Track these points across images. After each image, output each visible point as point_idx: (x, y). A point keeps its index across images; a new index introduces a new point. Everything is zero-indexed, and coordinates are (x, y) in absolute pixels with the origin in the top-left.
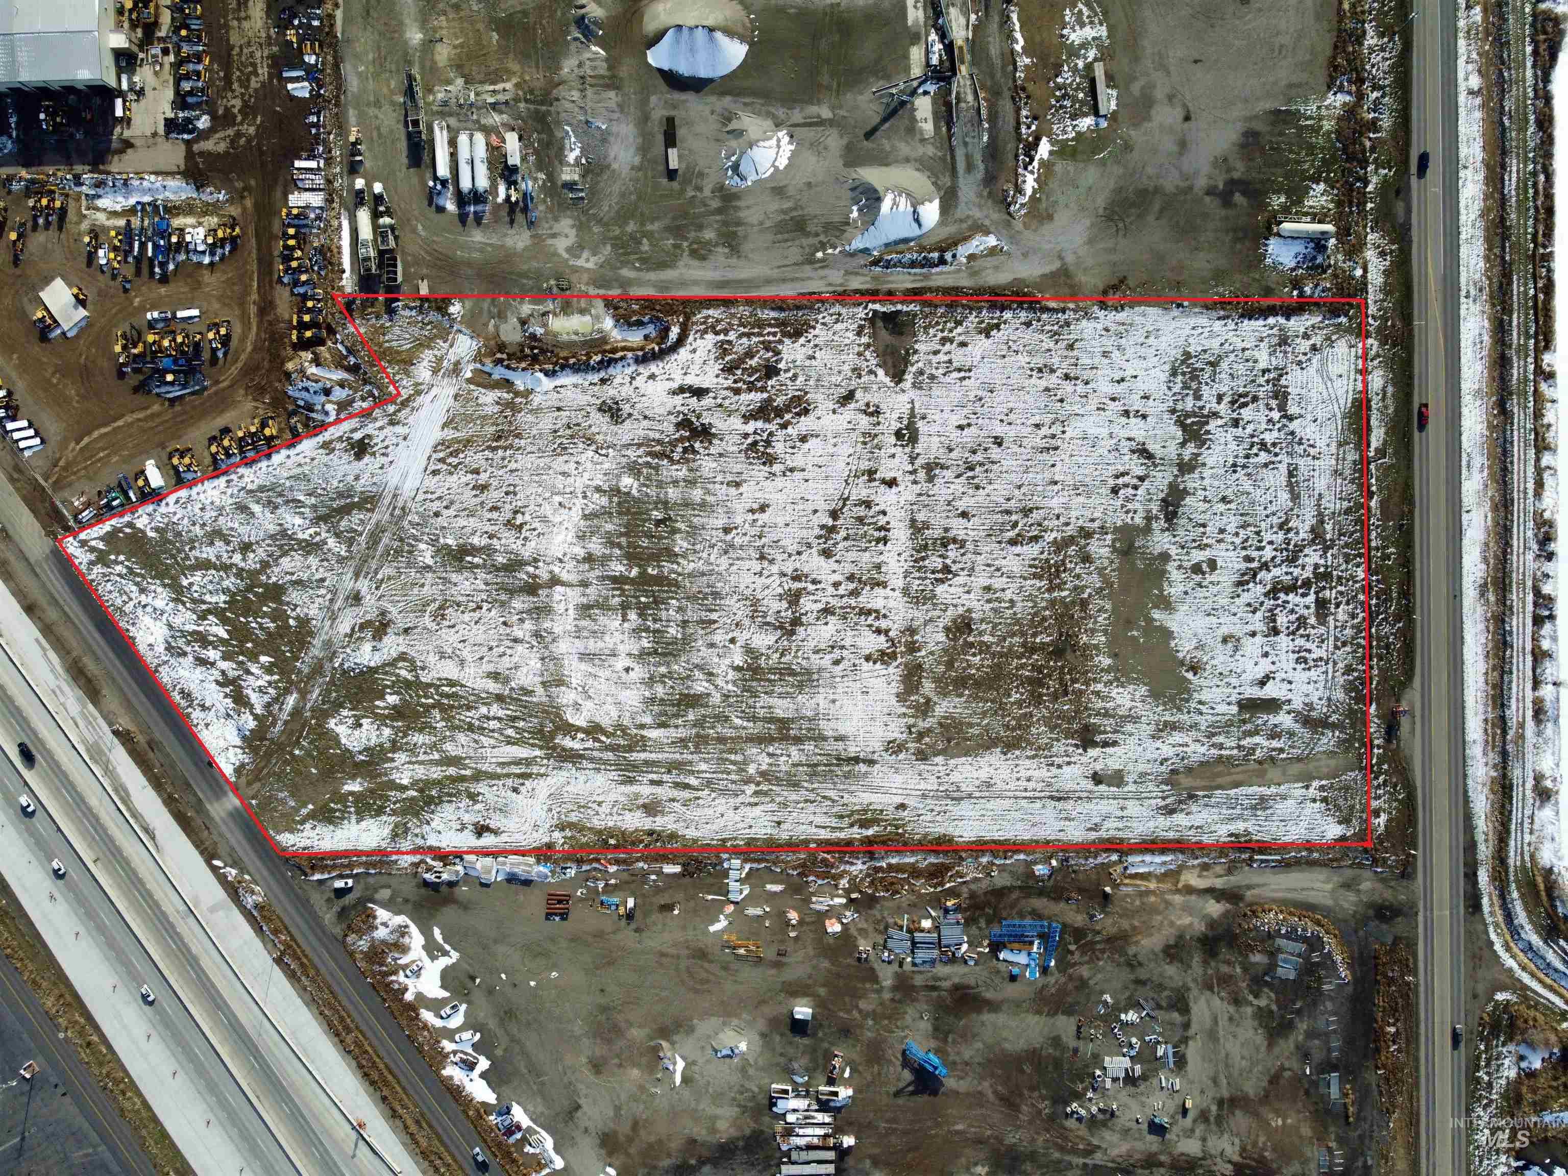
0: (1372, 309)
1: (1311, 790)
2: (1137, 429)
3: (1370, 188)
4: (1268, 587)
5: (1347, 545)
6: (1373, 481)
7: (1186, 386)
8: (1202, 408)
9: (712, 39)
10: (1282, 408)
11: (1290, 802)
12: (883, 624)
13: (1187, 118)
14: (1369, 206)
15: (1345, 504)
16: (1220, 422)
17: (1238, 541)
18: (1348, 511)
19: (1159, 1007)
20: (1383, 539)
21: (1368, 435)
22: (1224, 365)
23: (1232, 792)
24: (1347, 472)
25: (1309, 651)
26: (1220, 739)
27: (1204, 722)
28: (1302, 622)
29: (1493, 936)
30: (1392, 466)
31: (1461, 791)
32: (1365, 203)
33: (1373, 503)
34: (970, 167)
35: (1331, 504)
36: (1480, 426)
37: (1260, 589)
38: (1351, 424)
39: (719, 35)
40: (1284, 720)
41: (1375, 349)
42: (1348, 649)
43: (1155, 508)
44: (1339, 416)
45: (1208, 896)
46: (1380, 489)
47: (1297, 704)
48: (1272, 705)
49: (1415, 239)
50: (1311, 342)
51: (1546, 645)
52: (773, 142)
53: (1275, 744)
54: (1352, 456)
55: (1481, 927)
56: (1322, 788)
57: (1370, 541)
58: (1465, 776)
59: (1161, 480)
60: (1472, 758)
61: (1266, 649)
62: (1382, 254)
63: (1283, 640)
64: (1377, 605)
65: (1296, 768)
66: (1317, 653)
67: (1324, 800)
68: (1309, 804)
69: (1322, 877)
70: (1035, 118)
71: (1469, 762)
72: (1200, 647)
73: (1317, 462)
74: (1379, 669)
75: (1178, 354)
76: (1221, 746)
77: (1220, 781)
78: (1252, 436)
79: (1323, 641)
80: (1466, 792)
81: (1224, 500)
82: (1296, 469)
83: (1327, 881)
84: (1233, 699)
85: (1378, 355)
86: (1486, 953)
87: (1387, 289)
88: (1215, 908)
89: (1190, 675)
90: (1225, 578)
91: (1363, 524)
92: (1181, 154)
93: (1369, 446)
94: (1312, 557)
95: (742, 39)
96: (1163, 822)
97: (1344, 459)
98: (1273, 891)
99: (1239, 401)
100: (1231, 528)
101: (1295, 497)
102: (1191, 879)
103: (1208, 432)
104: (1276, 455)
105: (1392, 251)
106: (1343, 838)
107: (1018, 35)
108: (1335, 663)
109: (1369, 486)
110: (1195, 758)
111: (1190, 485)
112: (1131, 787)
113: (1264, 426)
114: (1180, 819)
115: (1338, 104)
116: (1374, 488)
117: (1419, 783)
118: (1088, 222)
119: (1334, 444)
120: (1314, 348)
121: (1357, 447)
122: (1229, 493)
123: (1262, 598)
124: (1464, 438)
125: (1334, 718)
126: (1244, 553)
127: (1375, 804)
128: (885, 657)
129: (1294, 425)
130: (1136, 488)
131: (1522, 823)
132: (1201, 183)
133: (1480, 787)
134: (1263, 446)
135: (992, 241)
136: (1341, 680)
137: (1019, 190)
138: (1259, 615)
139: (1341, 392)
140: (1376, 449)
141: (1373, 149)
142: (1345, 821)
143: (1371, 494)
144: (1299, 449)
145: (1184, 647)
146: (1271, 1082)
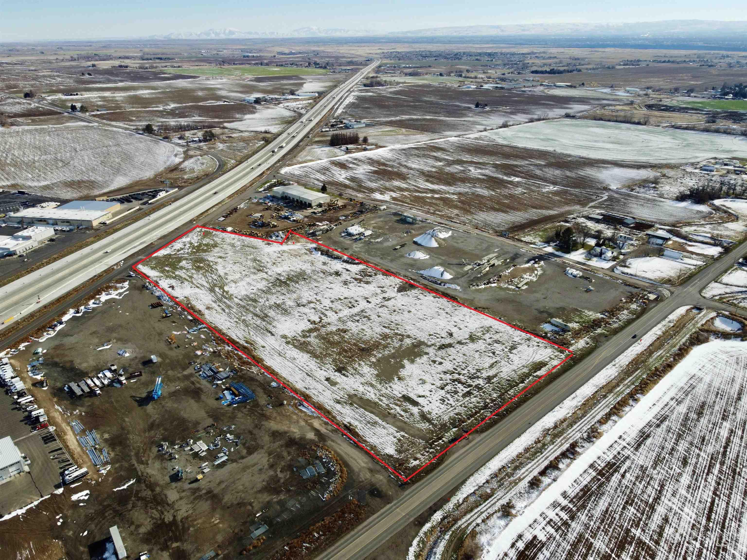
0: (570, 350)
1: (398, 434)
2: (454, 330)
3: (596, 332)
4: (454, 378)
5: (497, 387)
6: (527, 380)
7: (482, 331)
8: (482, 337)
10: (510, 350)
11: (386, 431)
13: (545, 298)
14: (592, 334)
15: (509, 378)
16: (484, 342)
17: (457, 364)
20: (516, 394)
21: (537, 370)
22: (501, 334)
23: (367, 413)
24: (519, 373)
25: (448, 400)
26: (384, 399)
27: (385, 391)
28: (456, 392)
29: (415, 542)
30: (540, 382)
31: (464, 478)
33: (521, 385)
34: (469, 277)
35: (504, 376)
37: (451, 377)
38: (533, 364)
40: (415, 410)
41: (562, 357)
42: (466, 409)
43: (438, 344)
44: (530, 361)
45: (313, 431)
46: (528, 383)
47: (425, 410)
48: (415, 404)
49: (603, 346)
50: (538, 344)
52: (424, 255)
53: (403, 413)
54: (526, 370)
55: (413, 533)
56: (403, 436)
57: (508, 391)
58: (472, 475)
59: (448, 341)
60: (482, 472)
61: (433, 390)
62: (586, 343)
63: (443, 393)
64: (492, 406)
65: (400, 424)
66: (451, 402)
67: (399, 440)
68: (391, 437)
69: (365, 460)
70: (498, 280)
71: (479, 472)
72: (409, 376)
73: (509, 365)
74: (471, 422)
75: (487, 325)
76: (381, 400)
78: (492, 349)
79: (457, 401)
80: (466, 480)
81: (464, 355)
82: (499, 362)
83: (366, 463)
84: (403, 393)
85: (562, 359)
86: (403, 547)
88: (311, 436)
89: (396, 379)
90: (441, 368)
91: (511, 386)
92: (535, 301)
93: (534, 372)
94: (480, 382)
95: (438, 244)
96: (332, 403)
97: (521, 370)
98: (340, 449)
99: (497, 342)
100: (458, 361)
101: (491, 367)
102: (316, 422)
103: (477, 341)
104: (496, 356)
105: (592, 344)
106: (391, 456)
107: (509, 270)
108: (455, 409)
109: (524, 380)
110: (367, 397)
111: (457, 346)
112: (335, 388)
113: (499, 350)
114: (338, 407)
115: (600, 316)
116: (525, 382)
117: (446, 463)
118: (491, 297)
119: (521, 365)
120: (538, 346)
121: (529, 370)
122: (467, 354)
123: (448, 379)
124: (578, 391)
125: (435, 422)
126: (455, 367)
127: (419, 456)
129: (510, 355)
130: (438, 338)
131: (482, 513)
132: (536, 307)
133: (475, 484)
134: (493, 353)
135: (458, 288)
136: (452, 414)
137: (477, 285)
138: (442, 382)
139: (537, 357)
140: (537, 375)
141: (605, 327)
142: (399, 451)
143: (522, 382)
144: (506, 359)
145: (403, 373)
146: (238, 504)
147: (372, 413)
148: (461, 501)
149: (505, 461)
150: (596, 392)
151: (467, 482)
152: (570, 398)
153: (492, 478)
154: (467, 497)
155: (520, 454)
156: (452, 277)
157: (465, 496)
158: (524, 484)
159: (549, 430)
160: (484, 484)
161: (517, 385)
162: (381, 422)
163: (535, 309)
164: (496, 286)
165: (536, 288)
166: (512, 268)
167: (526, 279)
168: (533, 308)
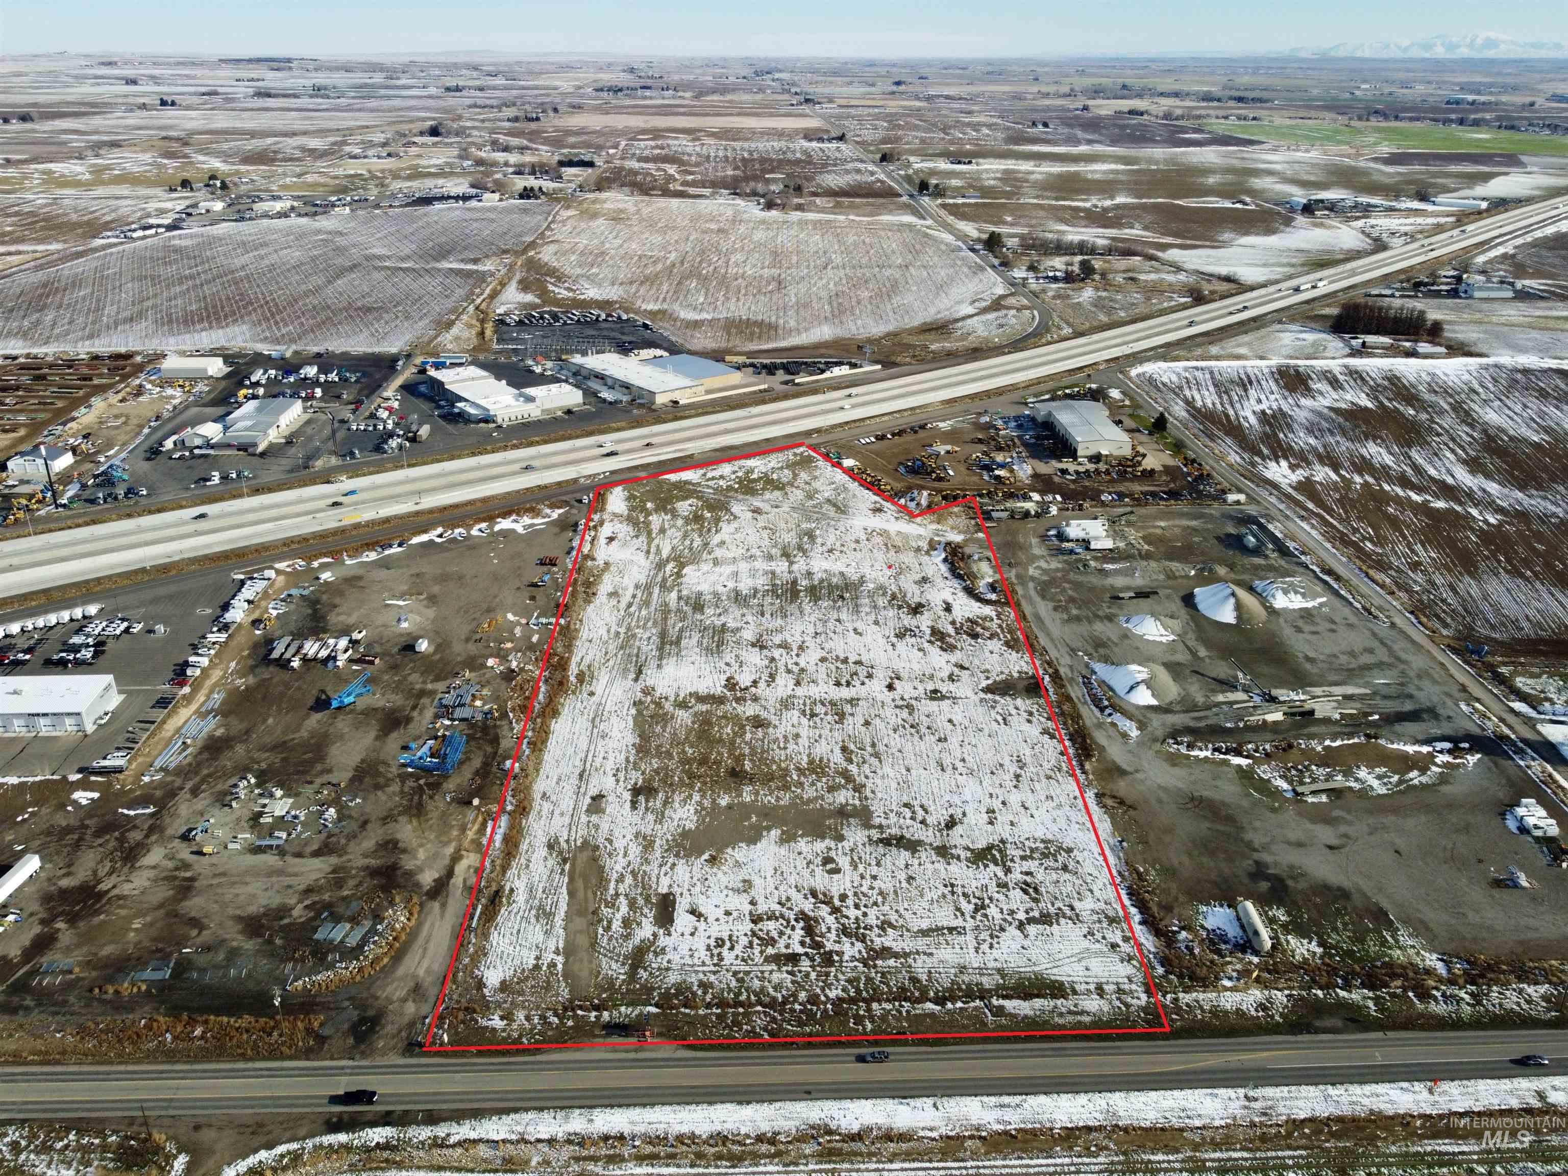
0: (1186, 998)
1: (552, 956)
2: (976, 818)
3: (1342, 993)
4: (811, 914)
5: (869, 979)
6: (959, 1005)
7: (1032, 850)
8: (1012, 860)
9: (1227, 598)
10: (1031, 921)
11: (540, 937)
12: (762, 685)
13: (1331, 848)
14: (1320, 993)
15: (924, 978)
16: (1001, 874)
17: (864, 889)
18: (914, 980)
19: (330, 836)
20: (883, 1018)
21: (1019, 998)
22: (1067, 876)
23: (564, 890)
24: (966, 978)
25: (732, 948)
26: (629, 880)
27: (653, 869)
28: (769, 943)
29: (281, 1149)
30: (986, 1025)
31: (518, 1104)
32: (1321, 988)
33: (929, 1006)
34: (1199, 719)
35: (921, 967)
36: (1065, 1119)
37: (809, 908)
38: (1029, 979)
39: (1232, 601)
40: (646, 929)
41: (1135, 1001)
42: (734, 984)
43: (893, 831)
44: (1036, 969)
45: (443, 872)
46: (949, 1012)
47: (663, 941)
48: (665, 920)
49: (1300, 1038)
50: (1121, 943)
52: (1163, 632)
53: (616, 925)
54: (988, 982)
55: (302, 1132)
56: (553, 965)
57: (879, 1001)
58: (541, 1109)
59: (925, 835)
60: (567, 1118)
61: (735, 914)
62: (1261, 1006)
63: (748, 926)
64: (793, 1011)
65: (583, 941)
66: (728, 957)
67: (537, 967)
68: (533, 954)
69: (436, 967)
70: (1267, 755)
71: (560, 1114)
72: (738, 864)
73: (972, 951)
74: (706, 1016)
75: (1068, 843)
76: (620, 881)
77: (580, 884)
78: (991, 899)
79: (743, 960)
80: (516, 1110)
81: (910, 879)
82: (959, 933)
83: (428, 971)
84: (676, 890)
85: (1127, 1006)
86: (256, 1142)
87: (1218, 1013)
88: (427, 878)
89: (706, 856)
90: (820, 880)
91: (902, 995)
92: (1289, 843)
93: (1005, 997)
94: (850, 949)
95: (1239, 617)
96: (540, 841)
97: (981, 975)
98: (433, 925)
99: (1030, 888)
100: (876, 884)
101: (925, 933)
102: (470, 860)
103: (986, 866)
104: (973, 917)
105: (1272, 1017)
106: (481, 987)
107: (1338, 743)
108: (715, 973)
109: (953, 1000)
110: (608, 863)
111: (923, 855)
112: (584, 818)
113: (1005, 908)
114: (540, 854)
115: (1428, 962)
116: (949, 1005)
117: (539, 1058)
118: (1180, 785)
119: (999, 965)
120: (1114, 946)
121: (998, 987)
122: (919, 881)
123: (796, 909)
124: (1042, 1099)
125: (643, 974)
126: (850, 894)
127: (520, 1015)
128: (731, 684)
129: (1012, 931)
130: (913, 818)
132: (1267, 858)
133: (520, 1129)
134: (980, 908)
135: (1134, 733)
136: (693, 979)
137: (1190, 746)
138: (777, 907)
139: (1067, 969)
140: (1002, 1008)
141: (1393, 995)
142: (504, 986)
143: (940, 1001)
144: (985, 935)
145: (736, 852)
147: (571, 894)
148: (452, 1140)
149: (640, 1129)
150: (1089, 1129)
151: (512, 1116)
152: (993, 1100)
153: (569, 1142)
154: (475, 1142)
155: (693, 1136)
156: (1154, 702)
157: (473, 1135)
159: (830, 1132)
160: (539, 1141)
161: (919, 1001)
162: (559, 921)
163: (1257, 863)
164: (1239, 766)
165: (1349, 811)
166: (1356, 740)
167: (1357, 780)
168: (1256, 856)
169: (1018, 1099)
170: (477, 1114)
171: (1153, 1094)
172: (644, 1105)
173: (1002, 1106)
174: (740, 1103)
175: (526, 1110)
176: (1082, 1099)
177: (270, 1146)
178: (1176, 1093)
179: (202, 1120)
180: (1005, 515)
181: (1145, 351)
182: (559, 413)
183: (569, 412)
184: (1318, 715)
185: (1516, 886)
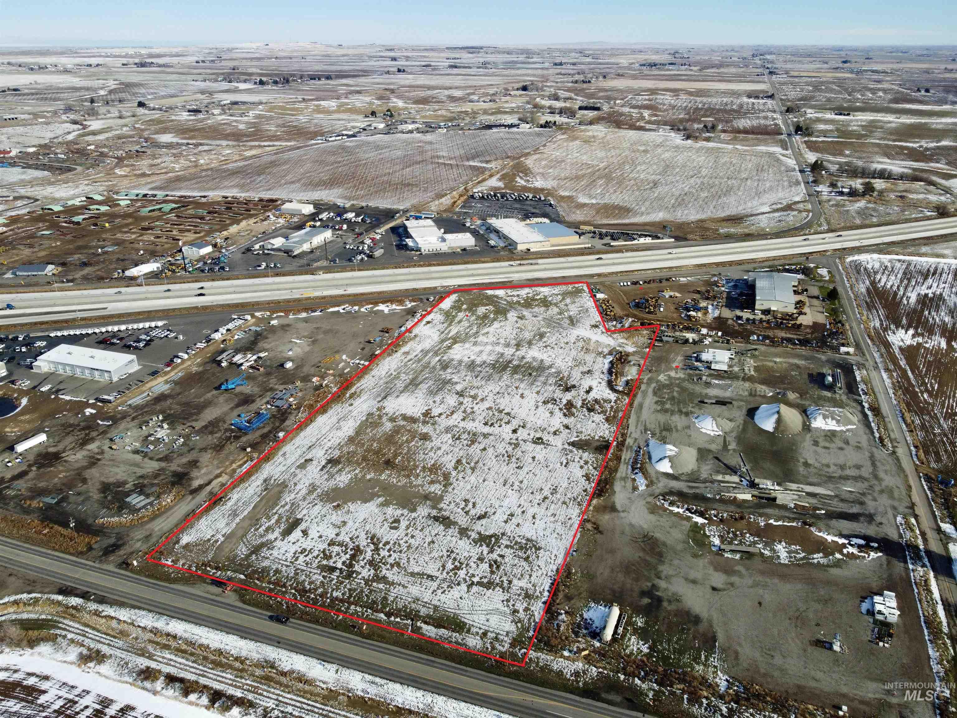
0: (532, 654)
1: (220, 536)
2: (500, 517)
3: (637, 681)
4: (362, 548)
5: (362, 591)
6: (398, 620)
7: (516, 543)
8: (499, 547)
10: (479, 584)
11: (223, 525)
12: (443, 417)
13: (714, 589)
14: (622, 677)
15: (391, 599)
16: (485, 552)
17: (401, 542)
18: (385, 599)
19: (172, 452)
20: (352, 615)
21: (433, 625)
22: (524, 563)
23: (253, 505)
24: (413, 606)
25: (306, 556)
26: (288, 507)
27: (303, 504)
29: (34, 595)
30: (402, 634)
32: (625, 674)
33: (382, 615)
34: (692, 488)
35: (395, 592)
36: (400, 701)
38: (448, 617)
40: (274, 535)
41: (500, 648)
42: (292, 574)
43: (446, 514)
44: (458, 612)
45: (206, 482)
46: (390, 623)
47: (278, 543)
48: (287, 532)
49: (584, 700)
50: (521, 611)
51: (193, 697)
52: (716, 429)
53: (263, 529)
54: (423, 611)
55: (47, 590)
56: (217, 541)
57: (356, 605)
58: (150, 611)
60: (158, 619)
61: (324, 538)
62: (577, 674)
64: (309, 597)
65: (240, 533)
66: (302, 558)
67: (209, 540)
68: (213, 533)
69: (165, 528)
70: (721, 520)
71: (157, 616)
72: (348, 512)
73: (431, 591)
74: (264, 588)
75: (542, 544)
76: (283, 506)
77: (264, 501)
78: (467, 565)
79: (307, 564)
80: (139, 608)
81: (433, 542)
82: (432, 580)
83: (160, 529)
84: (306, 518)
85: (493, 648)
86: (26, 589)
87: (546, 669)
88: (197, 483)
89: (335, 504)
90: (383, 530)
91: (372, 606)
92: (686, 579)
93: (426, 623)
94: (366, 573)
95: (776, 428)
97: (424, 606)
98: (181, 507)
99: (495, 565)
100: (412, 541)
101: (413, 574)
102: (224, 479)
103: (481, 545)
104: (448, 573)
105: (578, 682)
106: (178, 542)
107: (780, 523)
108: (287, 566)
109: (396, 616)
110: (285, 495)
111: (451, 531)
112: (293, 470)
113: (471, 571)
114: (259, 482)
115: (717, 680)
116: (392, 619)
117: (172, 586)
118: (645, 526)
119: (438, 604)
120: (515, 611)
121: (428, 616)
122: (436, 545)
123: (357, 543)
124: (398, 686)
125: (254, 557)
126: (392, 542)
127: (182, 562)
128: (427, 414)
129: (464, 587)
130: (463, 509)
131: (84, 636)
132: (662, 584)
133: (135, 617)
134: (457, 568)
135: (642, 488)
136: (275, 566)
137: (672, 504)
138: (348, 540)
139: (475, 617)
140: (420, 628)
141: (672, 693)
142: (187, 546)
143: (388, 615)
144: (445, 585)
146: (84, 478)
147: (254, 508)
148: (104, 614)
149: (186, 635)
150: (410, 712)
151: (136, 611)
152: (368, 677)
153: (151, 631)
154: (112, 618)
155: (208, 647)
156: (670, 471)
157: (113, 614)
158: (143, 663)
159: (273, 667)
160: (139, 626)
161: (377, 611)
162: (237, 520)
163: (653, 585)
164: (696, 523)
165: (747, 569)
166: (794, 524)
167: (773, 550)
168: (657, 581)
169: (383, 682)
170: (122, 605)
171: (463, 704)
172: (196, 624)
173: (372, 683)
174: (242, 637)
175: (144, 609)
176: (420, 693)
177: (29, 593)
178: (477, 708)
179: (15, 572)
180: (671, 339)
181: (870, 246)
182: (459, 250)
183: (464, 250)
184: (778, 502)
185: (831, 648)
